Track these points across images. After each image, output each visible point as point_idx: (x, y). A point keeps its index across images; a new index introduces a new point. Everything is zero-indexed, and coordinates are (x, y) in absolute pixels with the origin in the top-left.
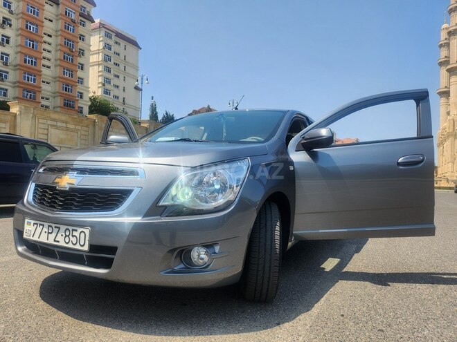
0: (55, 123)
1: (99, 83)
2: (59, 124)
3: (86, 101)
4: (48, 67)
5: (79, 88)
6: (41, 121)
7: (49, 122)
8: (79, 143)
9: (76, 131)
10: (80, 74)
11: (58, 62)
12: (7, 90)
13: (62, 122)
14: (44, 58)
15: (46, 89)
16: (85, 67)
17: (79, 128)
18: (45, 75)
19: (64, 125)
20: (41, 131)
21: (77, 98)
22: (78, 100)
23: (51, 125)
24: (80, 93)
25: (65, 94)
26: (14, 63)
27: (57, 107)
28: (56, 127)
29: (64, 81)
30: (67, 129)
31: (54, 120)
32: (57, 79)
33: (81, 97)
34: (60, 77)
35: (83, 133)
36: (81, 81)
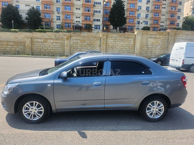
0: (151, 36)
1: (190, 9)
2: (152, 36)
3: (181, 20)
4: (165, 8)
5: (179, 14)
6: (145, 36)
7: (148, 36)
8: (161, 44)
9: (160, 38)
10: (179, 7)
11: (169, 5)
12: (148, 22)
13: (154, 35)
14: (163, 4)
15: (163, 18)
16: (182, 3)
17: (161, 37)
18: (163, 12)
19: (155, 36)
20: (145, 40)
21: (177, 19)
22: (177, 20)
23: (149, 37)
24: (179, 16)
25: (172, 19)
26: (151, 10)
27: (167, 25)
28: (151, 38)
29: (171, 12)
30: (156, 38)
31: (151, 35)
32: (168, 12)
33: (179, 18)
34: (169, 11)
35: (163, 39)
36: (180, 10)
